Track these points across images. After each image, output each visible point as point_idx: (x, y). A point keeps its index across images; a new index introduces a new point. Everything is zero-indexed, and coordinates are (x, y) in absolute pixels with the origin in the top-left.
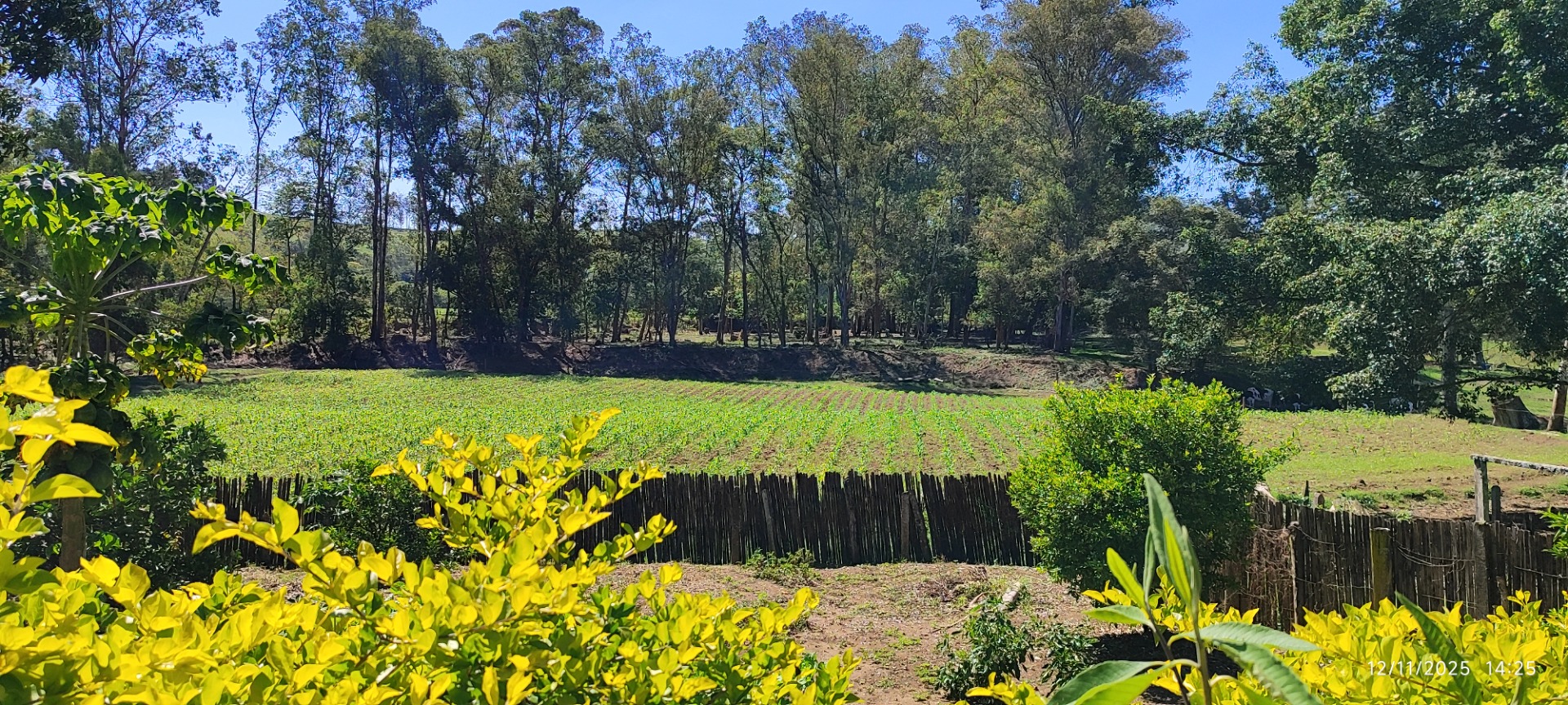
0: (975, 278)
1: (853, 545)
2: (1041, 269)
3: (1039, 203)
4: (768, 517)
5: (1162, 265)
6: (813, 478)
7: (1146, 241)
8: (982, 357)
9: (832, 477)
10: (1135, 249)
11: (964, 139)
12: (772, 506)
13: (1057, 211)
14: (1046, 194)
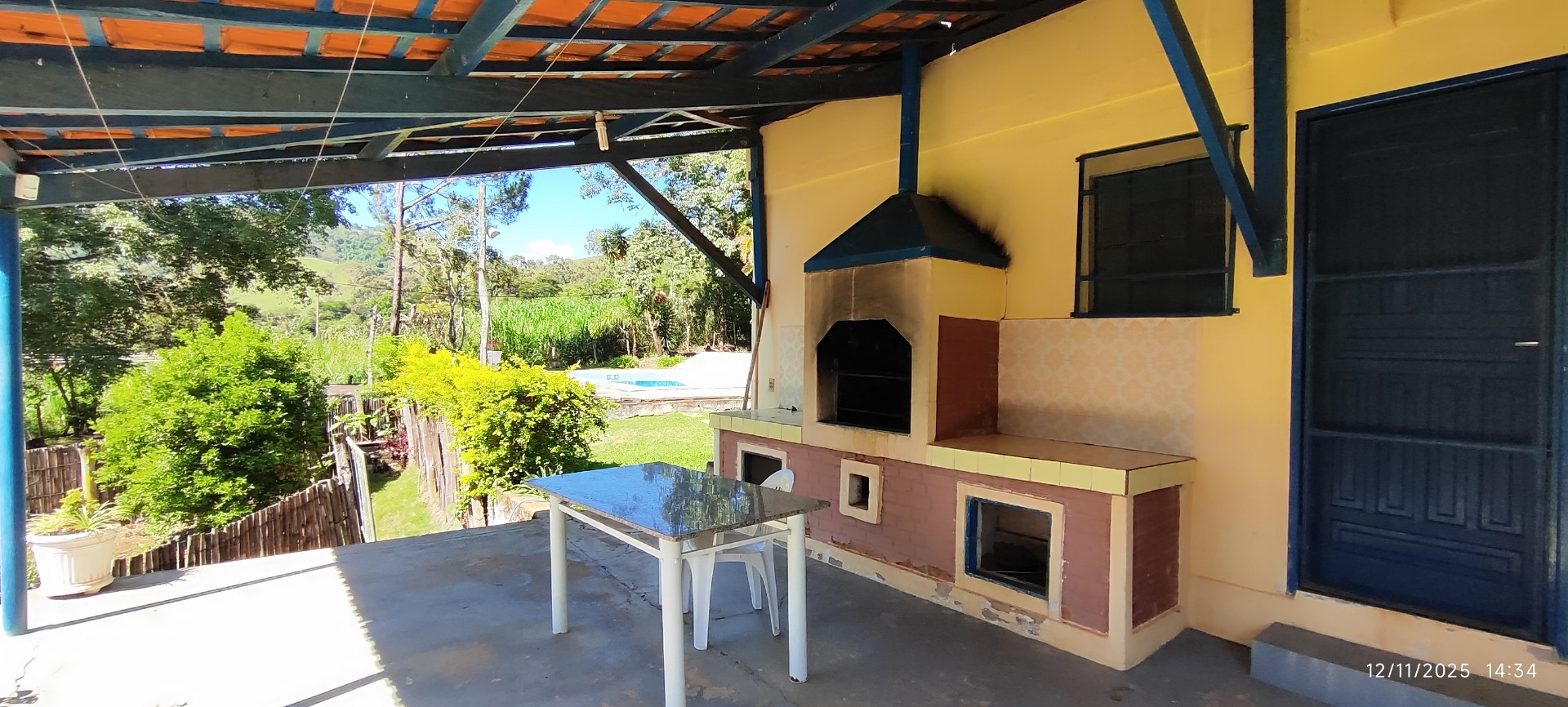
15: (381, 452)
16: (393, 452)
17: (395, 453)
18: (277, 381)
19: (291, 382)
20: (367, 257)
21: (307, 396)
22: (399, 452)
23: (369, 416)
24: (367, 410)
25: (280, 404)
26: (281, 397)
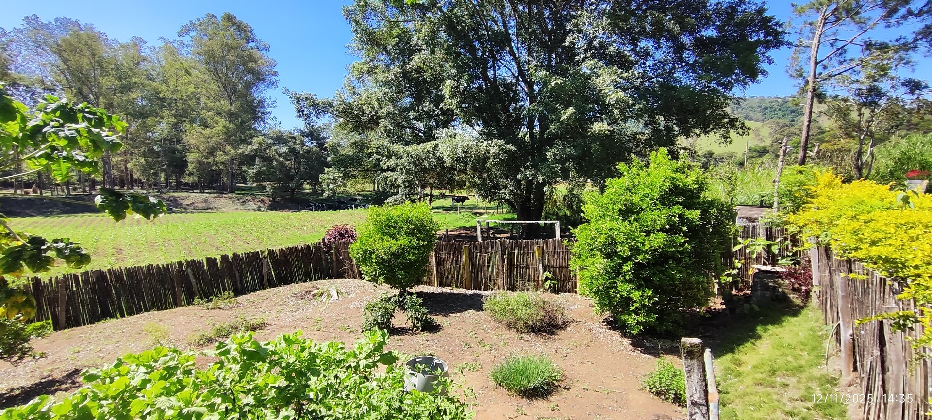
0: (186, 161)
1: (239, 285)
2: (220, 157)
3: (219, 128)
4: (193, 281)
5: (277, 157)
6: (215, 259)
7: (269, 146)
8: (195, 197)
9: (224, 258)
10: (265, 150)
11: (174, 97)
12: (194, 275)
13: (228, 133)
14: (221, 124)
15: (780, 281)
16: (793, 284)
17: (796, 286)
18: (684, 208)
19: (697, 209)
20: (783, 116)
21: (709, 223)
22: (800, 285)
23: (771, 242)
24: (769, 237)
25: (685, 229)
26: (686, 223)
